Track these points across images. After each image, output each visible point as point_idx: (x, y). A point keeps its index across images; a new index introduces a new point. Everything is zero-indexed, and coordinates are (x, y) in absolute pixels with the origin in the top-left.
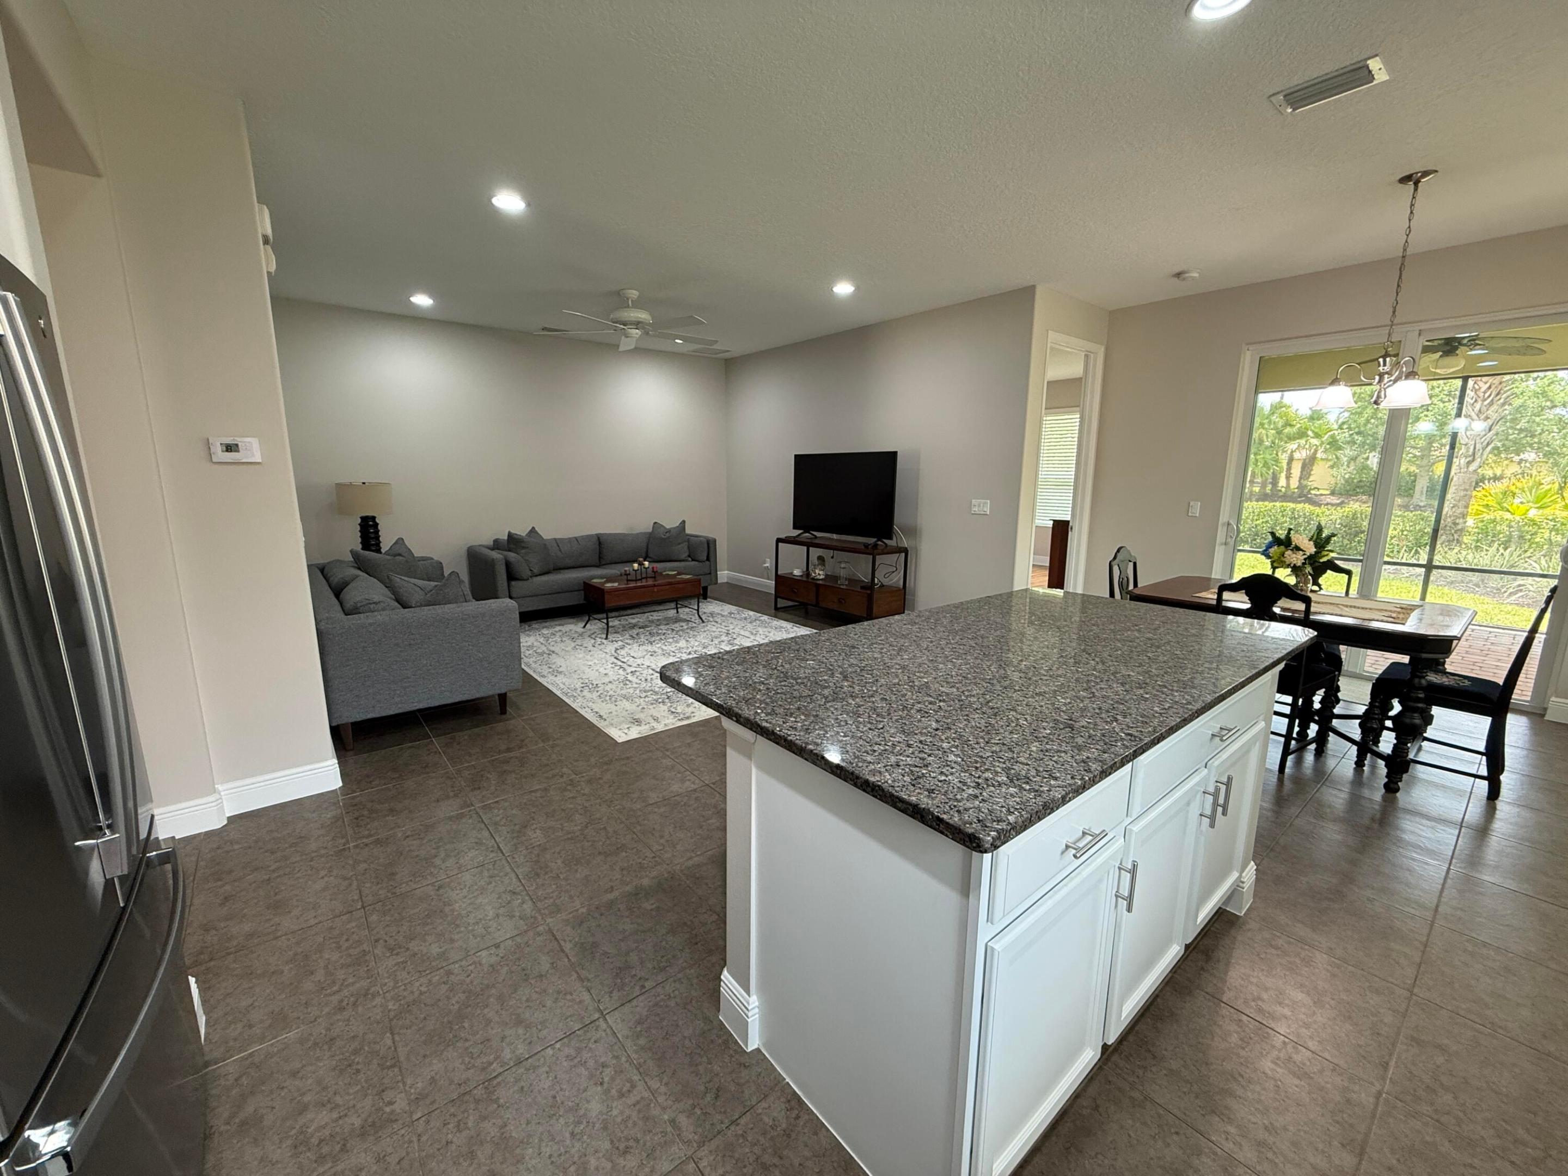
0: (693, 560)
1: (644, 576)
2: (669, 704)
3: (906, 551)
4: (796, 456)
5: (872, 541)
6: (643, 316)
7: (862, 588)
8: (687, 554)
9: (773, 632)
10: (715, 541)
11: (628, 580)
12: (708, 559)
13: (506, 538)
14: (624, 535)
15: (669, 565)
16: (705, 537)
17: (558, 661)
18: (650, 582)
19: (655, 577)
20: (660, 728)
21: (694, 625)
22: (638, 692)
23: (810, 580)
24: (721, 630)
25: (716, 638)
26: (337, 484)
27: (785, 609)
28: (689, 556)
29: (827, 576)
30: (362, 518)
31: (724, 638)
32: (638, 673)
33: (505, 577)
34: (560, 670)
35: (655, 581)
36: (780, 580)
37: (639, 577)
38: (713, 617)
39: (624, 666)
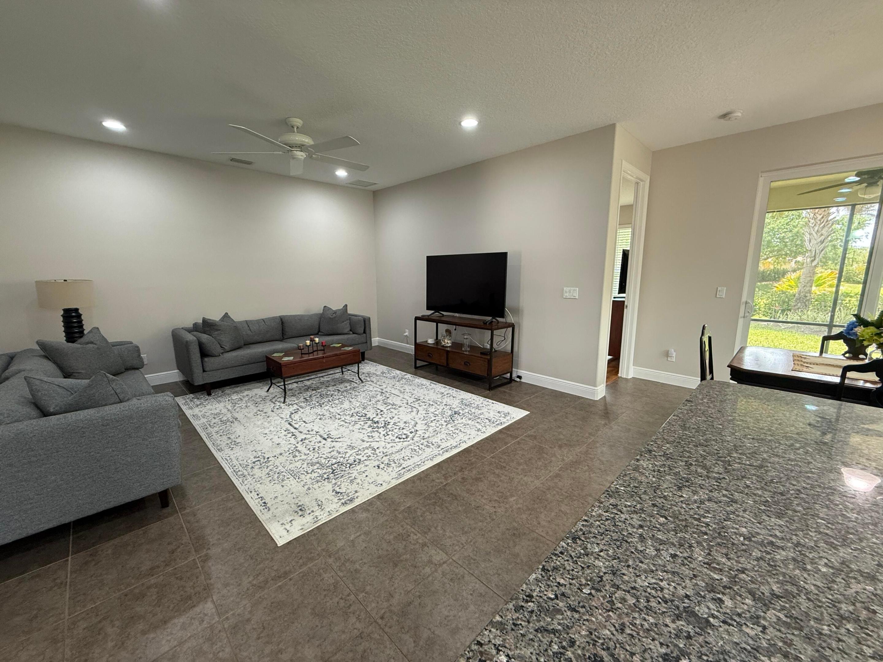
0: (353, 333)
1: (315, 349)
2: (334, 481)
3: (512, 326)
4: (427, 257)
5: (489, 318)
6: (307, 140)
7: (482, 353)
8: (349, 329)
9: (417, 389)
10: (370, 318)
11: (302, 354)
12: (365, 332)
13: (201, 322)
14: (302, 316)
15: (336, 338)
16: (362, 316)
17: (238, 429)
18: (320, 355)
19: (324, 350)
20: (324, 518)
21: (356, 385)
22: (305, 466)
23: (439, 347)
24: (375, 389)
25: (373, 397)
26: (36, 282)
27: (421, 367)
28: (351, 330)
29: (453, 343)
30: (64, 310)
31: (379, 397)
32: (307, 441)
33: (198, 355)
34: (238, 441)
35: (324, 353)
36: (417, 346)
37: (311, 351)
38: (370, 377)
39: (296, 432)
